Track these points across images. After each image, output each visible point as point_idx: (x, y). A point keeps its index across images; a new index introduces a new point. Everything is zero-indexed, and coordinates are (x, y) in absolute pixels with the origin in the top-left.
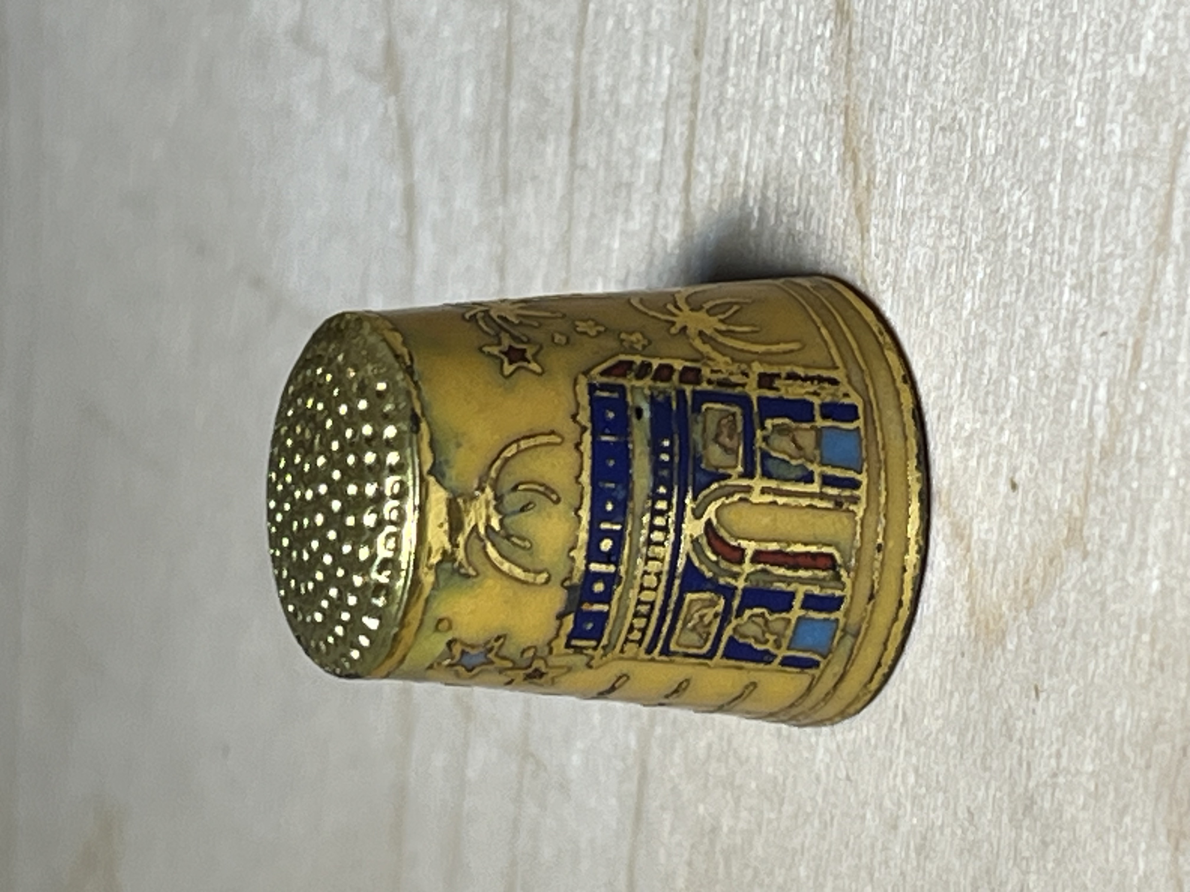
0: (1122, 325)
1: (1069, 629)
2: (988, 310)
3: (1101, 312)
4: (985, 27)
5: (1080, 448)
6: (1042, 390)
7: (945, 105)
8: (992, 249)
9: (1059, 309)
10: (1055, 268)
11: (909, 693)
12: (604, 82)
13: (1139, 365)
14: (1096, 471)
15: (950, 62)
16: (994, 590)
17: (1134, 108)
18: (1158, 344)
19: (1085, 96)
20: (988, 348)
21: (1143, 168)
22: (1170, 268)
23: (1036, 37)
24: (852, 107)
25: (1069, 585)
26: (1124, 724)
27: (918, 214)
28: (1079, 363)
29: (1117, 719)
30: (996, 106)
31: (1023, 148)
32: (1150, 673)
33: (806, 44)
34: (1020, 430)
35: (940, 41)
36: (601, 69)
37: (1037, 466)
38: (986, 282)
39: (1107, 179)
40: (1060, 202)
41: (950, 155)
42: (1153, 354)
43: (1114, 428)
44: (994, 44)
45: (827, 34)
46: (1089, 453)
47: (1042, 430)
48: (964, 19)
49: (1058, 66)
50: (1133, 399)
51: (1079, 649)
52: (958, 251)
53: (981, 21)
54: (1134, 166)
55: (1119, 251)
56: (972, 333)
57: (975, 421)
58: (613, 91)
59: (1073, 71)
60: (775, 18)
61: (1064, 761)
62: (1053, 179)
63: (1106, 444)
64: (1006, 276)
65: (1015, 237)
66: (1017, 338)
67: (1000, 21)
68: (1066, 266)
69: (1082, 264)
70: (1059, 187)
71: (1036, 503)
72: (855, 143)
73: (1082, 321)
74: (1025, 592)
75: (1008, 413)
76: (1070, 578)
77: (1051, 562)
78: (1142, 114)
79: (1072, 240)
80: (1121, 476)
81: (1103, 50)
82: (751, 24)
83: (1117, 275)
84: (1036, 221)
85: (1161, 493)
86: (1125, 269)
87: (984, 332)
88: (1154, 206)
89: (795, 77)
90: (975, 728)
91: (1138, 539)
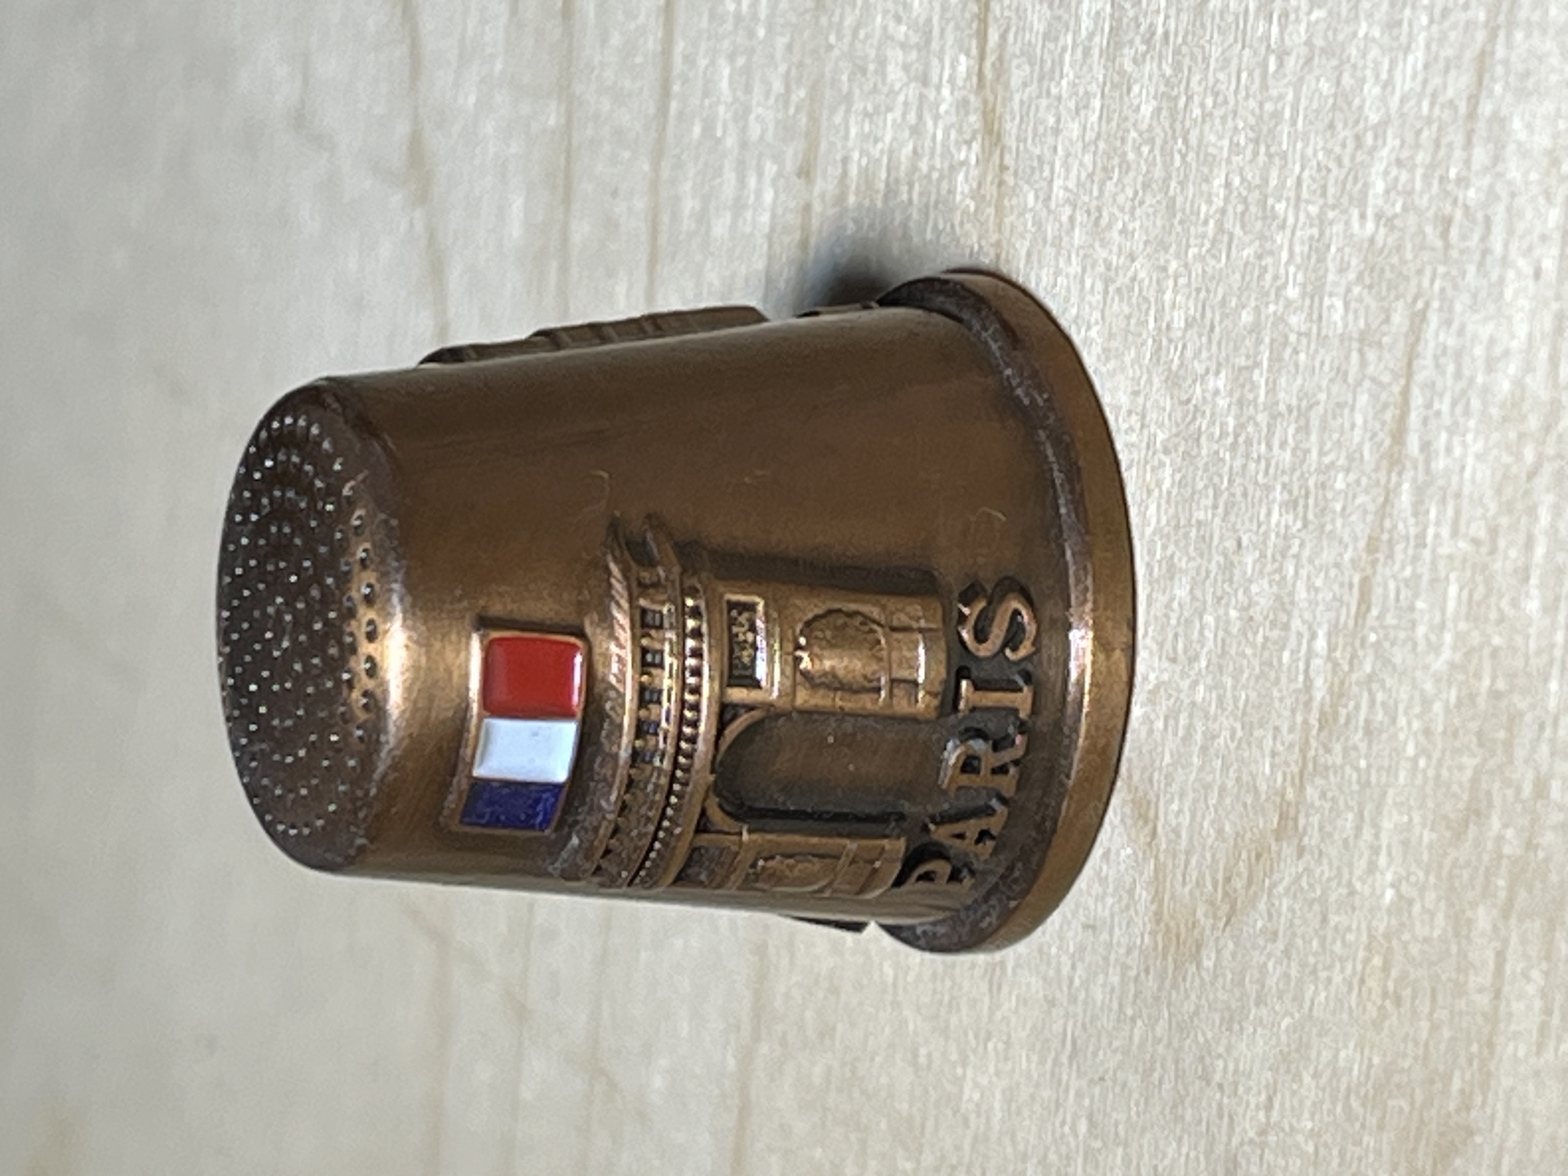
0: (1347, 557)
1: (1280, 945)
2: (1177, 527)
3: (1319, 538)
4: (1172, 164)
5: (1293, 711)
6: (1245, 635)
7: (1121, 262)
8: (1181, 449)
9: (1266, 534)
10: (1260, 478)
11: (1080, 1018)
12: (689, 205)
13: (1368, 609)
14: (1314, 743)
15: (1129, 205)
16: (1187, 889)
17: (1360, 277)
18: (1392, 585)
19: (1298, 259)
20: (1177, 576)
21: (1371, 355)
22: (1406, 486)
23: (1237, 181)
25: (1280, 889)
26: (1351, 1070)
28: (1293, 603)
29: (1341, 1063)
30: (1186, 266)
31: (1221, 321)
32: (1382, 1007)
33: (946, 172)
34: (1217, 686)
35: (1116, 176)
36: (687, 186)
37: (1239, 734)
38: (1175, 492)
39: (1326, 368)
40: (1267, 393)
41: (1128, 325)
42: (1385, 596)
43: (1336, 690)
44: (1183, 185)
45: (973, 160)
46: (1306, 722)
47: (1245, 687)
48: (1145, 149)
49: (1264, 218)
50: (1361, 653)
51: (1294, 973)
52: (1139, 451)
53: (1167, 153)
54: (1361, 352)
55: (1342, 461)
56: (1158, 556)
57: (1162, 671)
58: (703, 217)
59: (1283, 227)
60: (907, 134)
61: (1275, 1116)
62: (1257, 365)
63: (1327, 709)
64: (1200, 485)
65: (1211, 437)
66: (1213, 566)
67: (1191, 157)
68: (1275, 479)
69: (1297, 474)
70: (1265, 374)
71: (1238, 779)
73: (1295, 549)
74: (1226, 894)
75: (1204, 664)
76: (1282, 879)
77: (1258, 856)
78: (1370, 287)
79: (1283, 444)
80: (1346, 751)
81: (1321, 202)
82: (876, 140)
83: (1339, 493)
84: (1237, 417)
85: (1396, 777)
86: (1349, 486)
87: (1172, 556)
88: (1386, 406)
89: (932, 214)
90: (1162, 1066)
91: (1367, 834)
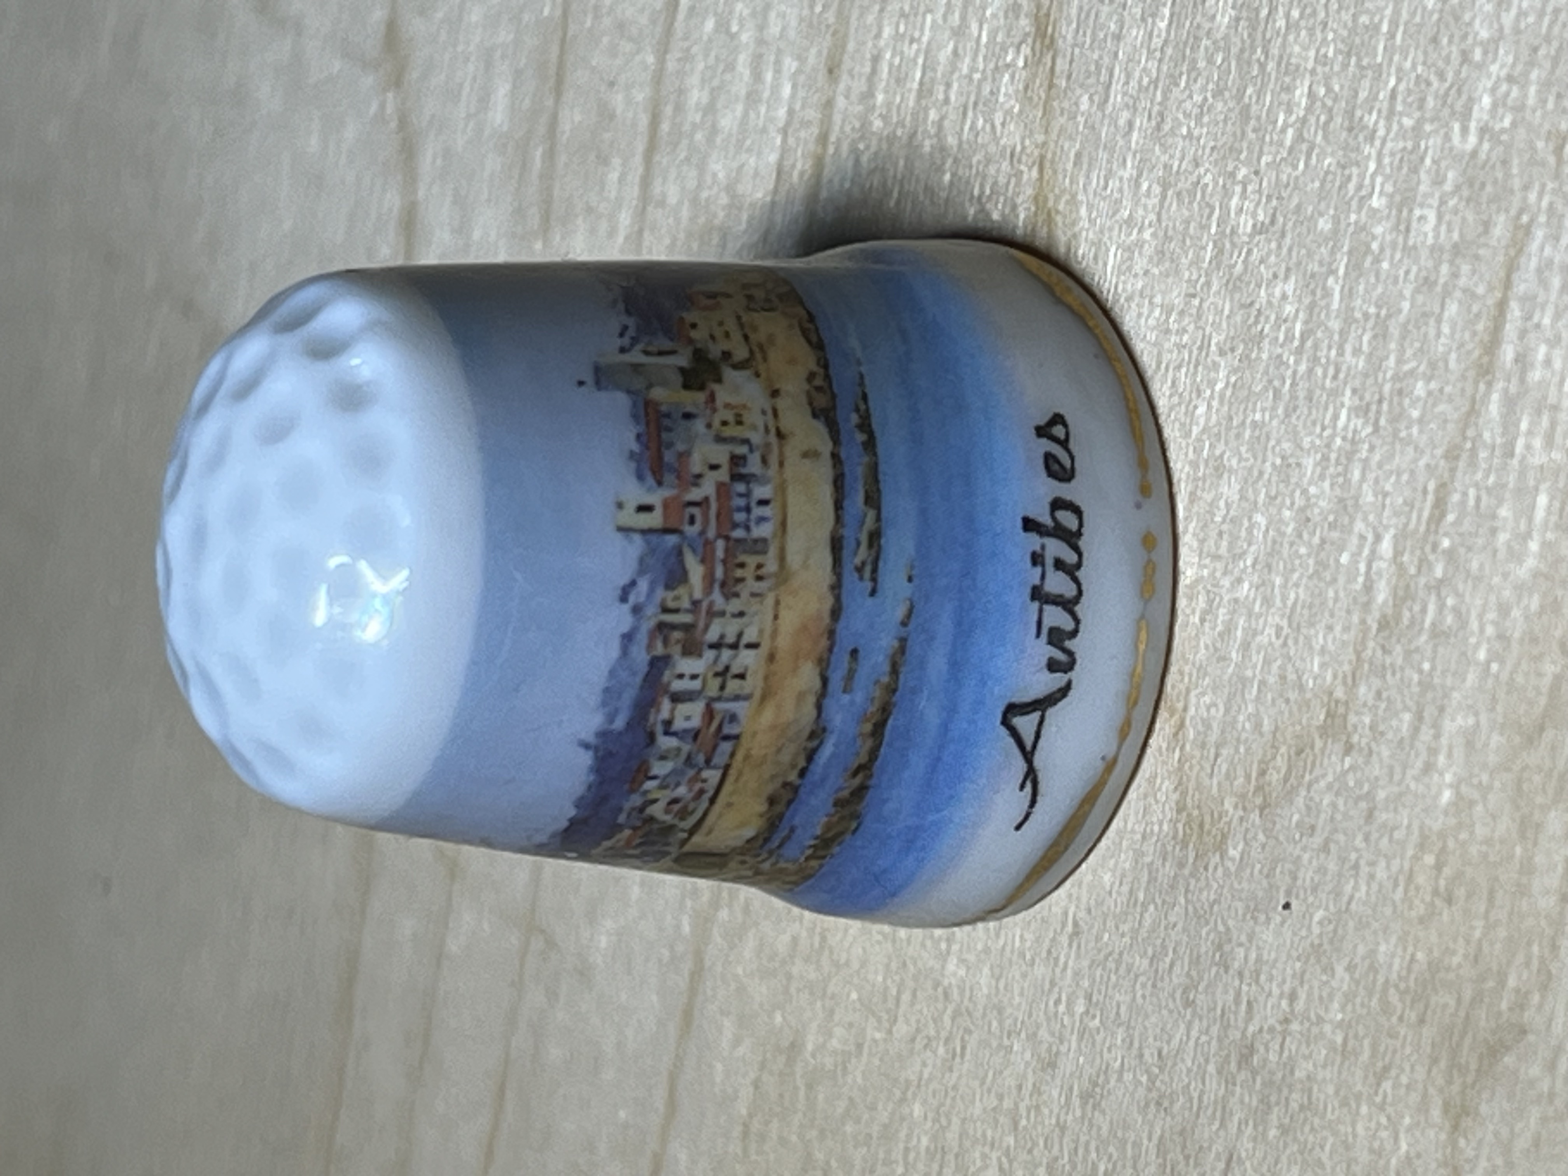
1: (1318, 839)
2: (1229, 429)
3: (1392, 444)
4: (1248, 72)
5: (1349, 613)
6: (1300, 536)
7: (1184, 165)
8: (1239, 352)
9: (1332, 437)
10: (1329, 384)
11: (1084, 902)
12: (696, 97)
13: (1443, 515)
14: (1371, 644)
15: (1196, 111)
16: (1215, 781)
17: (1456, 191)
18: (1472, 492)
19: (1387, 170)
20: (1225, 476)
21: (1465, 268)
22: (1495, 397)
23: (1321, 90)
24: (1049, 156)
25: (1322, 785)
26: (1391, 965)
27: (1137, 299)
28: (1356, 505)
29: (1381, 958)
30: (1256, 173)
31: (1294, 229)
32: (1431, 904)
33: (989, 73)
34: (1265, 584)
35: (1183, 84)
36: (693, 80)
37: (1286, 631)
38: (1228, 393)
39: (1412, 276)
40: (1342, 300)
41: (1187, 228)
42: (1464, 503)
43: (1401, 593)
44: (1260, 94)
45: (1021, 63)
46: (1363, 622)
47: (1297, 585)
48: (1219, 58)
49: (1350, 130)
50: (1431, 558)
51: (1332, 865)
52: (1190, 353)
53: (1244, 63)
54: (1452, 263)
55: (1423, 369)
56: (1204, 455)
58: (708, 109)
59: (1371, 138)
60: (946, 36)
61: (1301, 1004)
62: (1333, 272)
63: (1389, 612)
64: (1257, 388)
65: (1274, 340)
66: (1268, 467)
67: (1271, 65)
68: (1345, 383)
69: (1369, 381)
70: (1340, 282)
71: (1283, 678)
72: (1051, 204)
73: (1363, 454)
74: (1259, 787)
75: (1249, 562)
76: (1324, 776)
77: (1299, 753)
78: (1468, 200)
79: (1357, 352)
80: (1408, 654)
81: (1417, 115)
82: (912, 41)
83: (1418, 399)
84: (1306, 322)
85: (1464, 680)
86: (1430, 393)
87: (1221, 456)
88: (1478, 317)
89: (970, 114)
90: (1176, 951)
91: (1426, 734)
